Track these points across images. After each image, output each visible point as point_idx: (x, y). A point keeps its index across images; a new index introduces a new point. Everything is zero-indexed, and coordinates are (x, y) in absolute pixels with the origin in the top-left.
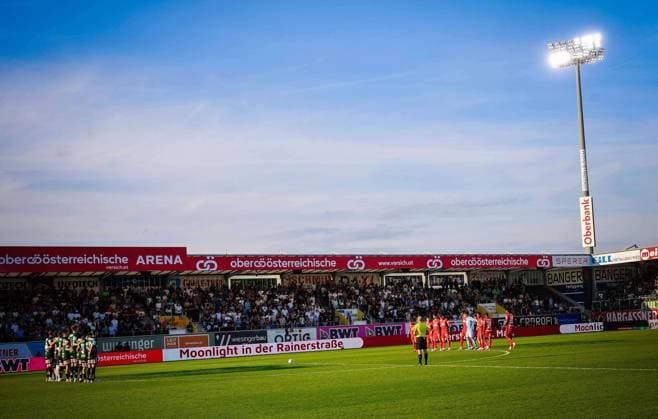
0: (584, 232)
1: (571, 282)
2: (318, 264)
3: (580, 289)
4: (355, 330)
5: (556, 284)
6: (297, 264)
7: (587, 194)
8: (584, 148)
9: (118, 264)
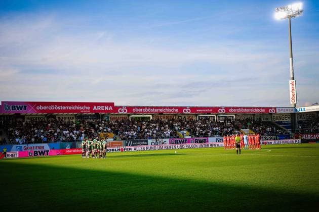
0: (291, 96)
1: (285, 120)
2: (170, 110)
3: (289, 124)
4: (186, 140)
5: (277, 121)
6: (161, 110)
7: (293, 79)
8: (292, 57)
9: (86, 110)
